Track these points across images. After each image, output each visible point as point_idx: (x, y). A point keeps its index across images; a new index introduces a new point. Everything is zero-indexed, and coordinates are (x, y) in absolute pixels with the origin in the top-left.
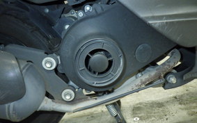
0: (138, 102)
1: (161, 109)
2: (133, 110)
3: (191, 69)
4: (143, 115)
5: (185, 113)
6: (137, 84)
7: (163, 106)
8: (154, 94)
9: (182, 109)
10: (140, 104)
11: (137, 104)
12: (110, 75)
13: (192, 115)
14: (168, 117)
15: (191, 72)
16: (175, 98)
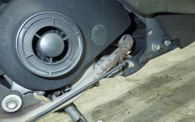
0: (96, 106)
1: (120, 106)
2: (93, 115)
3: (144, 52)
4: (104, 116)
5: (143, 103)
6: (98, 72)
7: (121, 102)
8: (109, 94)
9: (139, 100)
10: (98, 107)
11: (96, 108)
12: (68, 61)
13: (149, 102)
14: (128, 110)
15: (145, 53)
16: (130, 92)
